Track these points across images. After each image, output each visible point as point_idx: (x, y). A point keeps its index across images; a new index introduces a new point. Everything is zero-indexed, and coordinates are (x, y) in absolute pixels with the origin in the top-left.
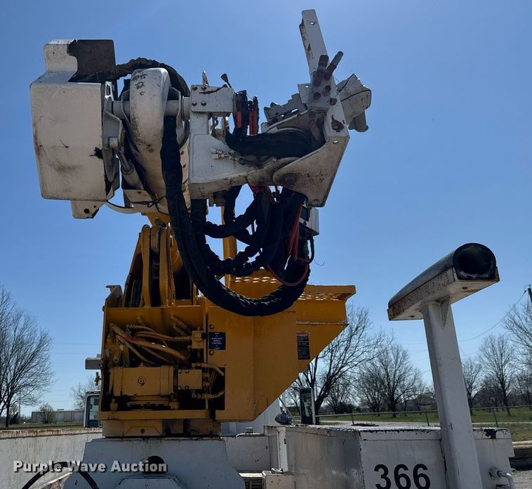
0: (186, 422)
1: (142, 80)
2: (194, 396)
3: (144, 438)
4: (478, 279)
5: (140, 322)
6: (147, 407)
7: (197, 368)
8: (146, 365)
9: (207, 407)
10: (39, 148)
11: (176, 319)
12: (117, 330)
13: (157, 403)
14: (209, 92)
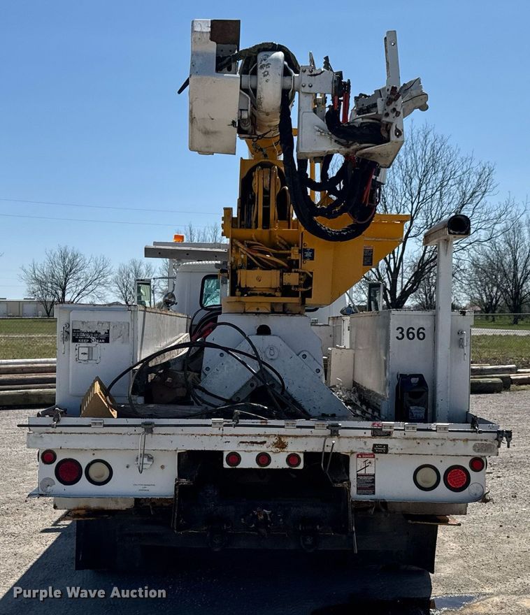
0: (284, 305)
1: (268, 69)
2: (293, 289)
3: (256, 314)
4: (459, 234)
5: (254, 239)
6: (261, 295)
7: (295, 272)
8: (262, 269)
9: (300, 296)
10: (192, 120)
11: (280, 238)
12: (240, 245)
13: (268, 293)
14: (315, 75)
